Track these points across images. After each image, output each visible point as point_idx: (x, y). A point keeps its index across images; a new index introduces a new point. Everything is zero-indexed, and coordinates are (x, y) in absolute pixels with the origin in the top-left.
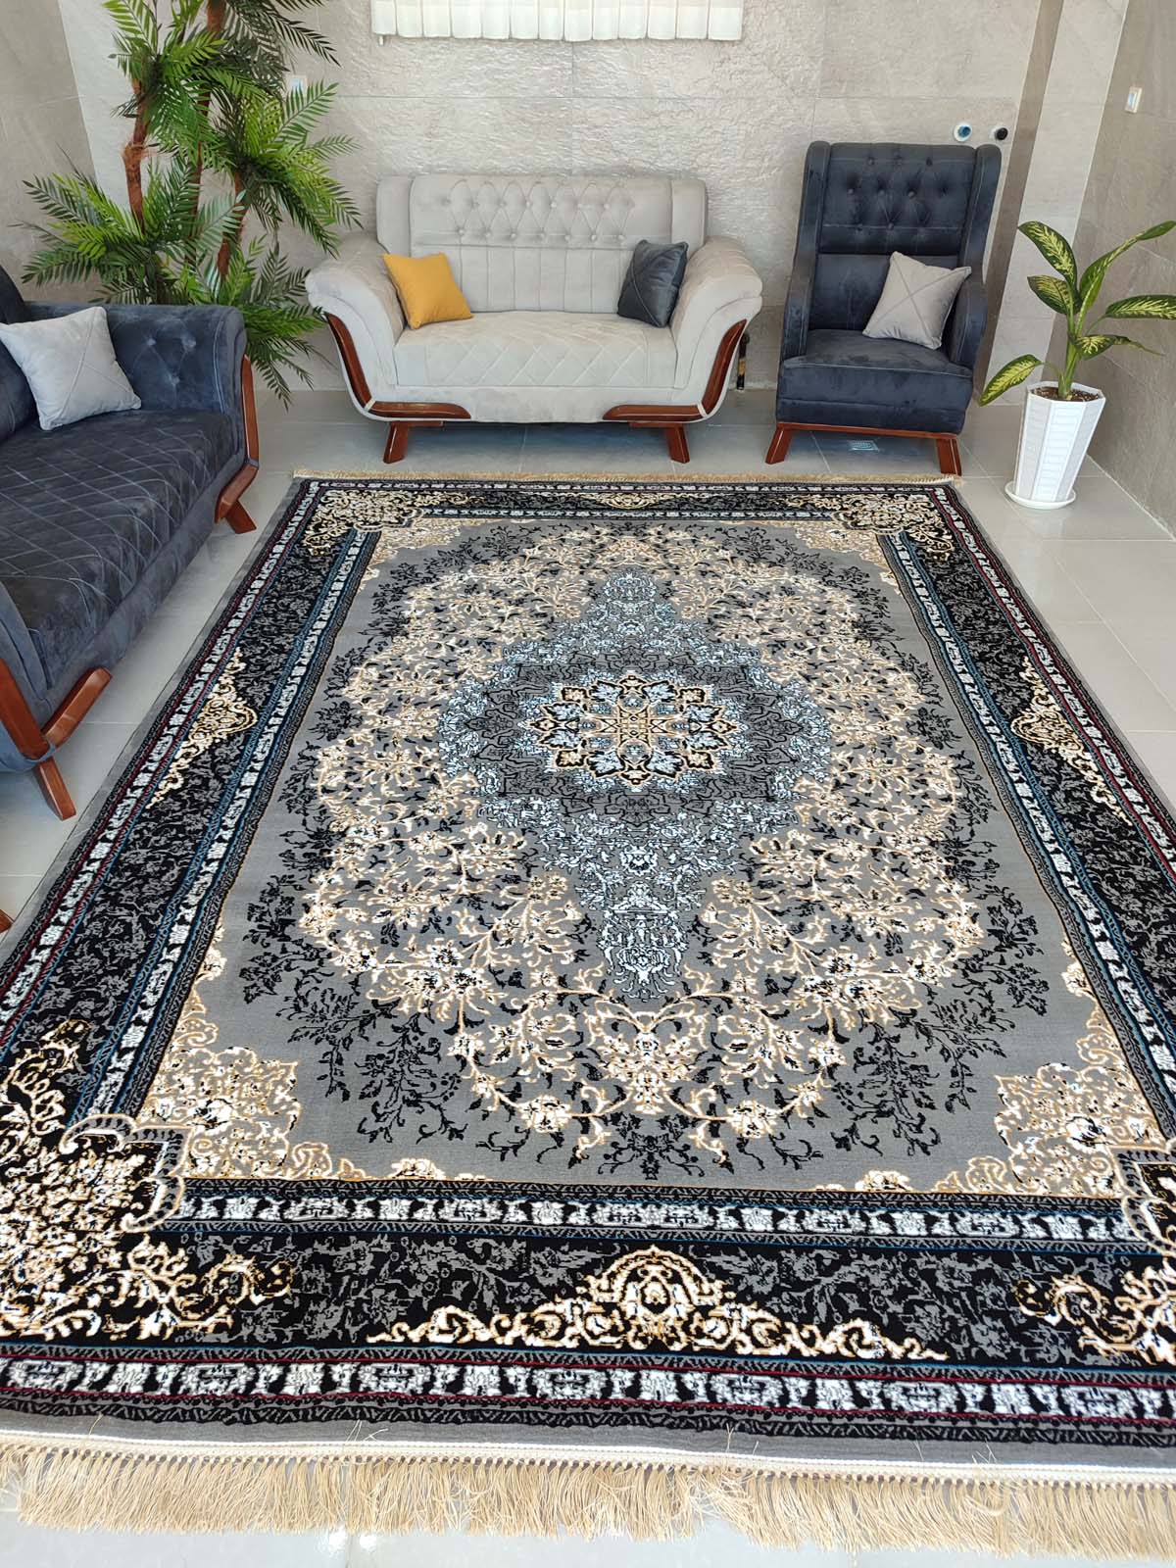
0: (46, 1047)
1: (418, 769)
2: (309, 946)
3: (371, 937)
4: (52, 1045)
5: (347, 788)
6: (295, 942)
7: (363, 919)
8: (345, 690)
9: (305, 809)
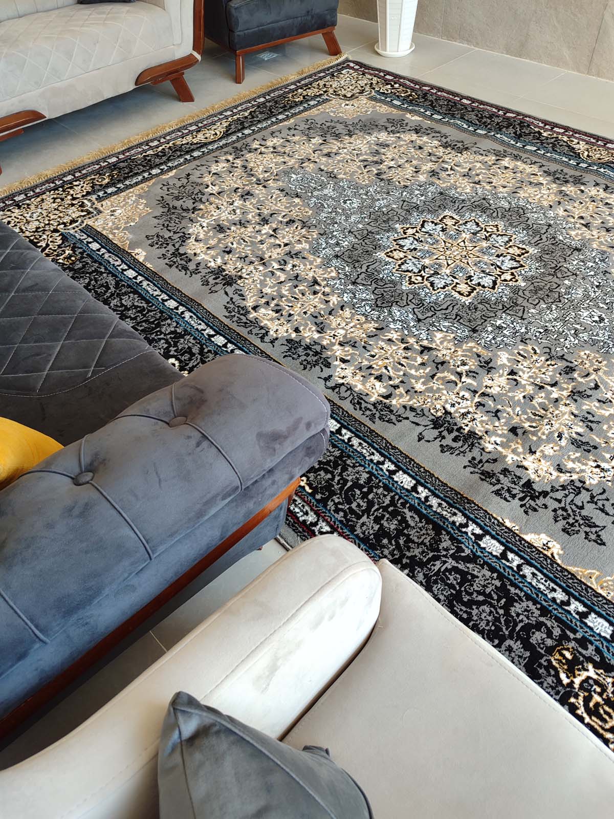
0: (577, 686)
1: (406, 349)
2: (564, 487)
3: (578, 455)
4: (577, 681)
5: (396, 387)
6: (552, 490)
7: (555, 448)
8: (272, 333)
9: (399, 416)
